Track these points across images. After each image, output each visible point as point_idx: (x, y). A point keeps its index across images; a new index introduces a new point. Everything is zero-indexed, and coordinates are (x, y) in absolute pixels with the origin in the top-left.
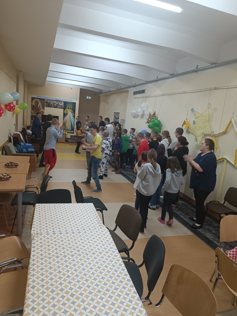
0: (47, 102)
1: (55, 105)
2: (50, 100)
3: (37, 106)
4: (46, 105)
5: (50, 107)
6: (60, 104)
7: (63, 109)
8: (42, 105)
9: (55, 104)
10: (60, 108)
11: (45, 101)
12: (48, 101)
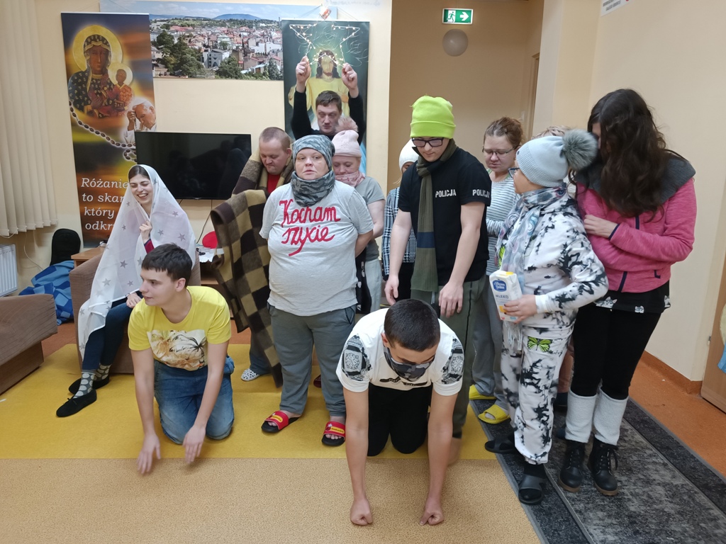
0: (162, 41)
1: (226, 55)
2: (184, 22)
3: (104, 72)
4: (163, 62)
5: (192, 76)
6: (260, 49)
7: (278, 78)
8: (135, 66)
9: (224, 46)
10: (256, 75)
11: (149, 30)
12: (176, 34)
